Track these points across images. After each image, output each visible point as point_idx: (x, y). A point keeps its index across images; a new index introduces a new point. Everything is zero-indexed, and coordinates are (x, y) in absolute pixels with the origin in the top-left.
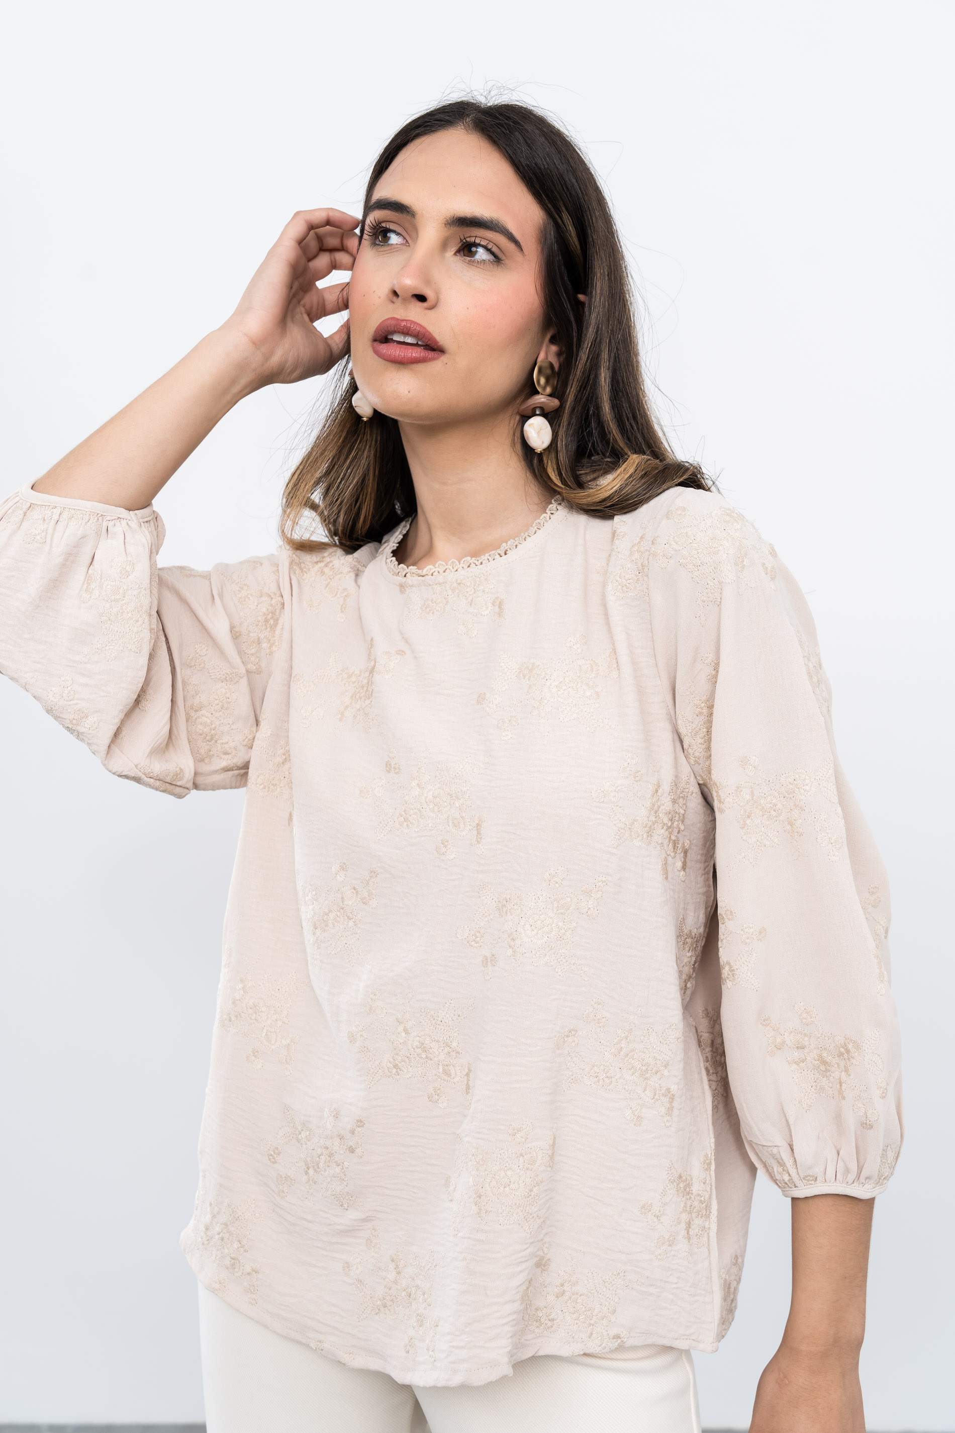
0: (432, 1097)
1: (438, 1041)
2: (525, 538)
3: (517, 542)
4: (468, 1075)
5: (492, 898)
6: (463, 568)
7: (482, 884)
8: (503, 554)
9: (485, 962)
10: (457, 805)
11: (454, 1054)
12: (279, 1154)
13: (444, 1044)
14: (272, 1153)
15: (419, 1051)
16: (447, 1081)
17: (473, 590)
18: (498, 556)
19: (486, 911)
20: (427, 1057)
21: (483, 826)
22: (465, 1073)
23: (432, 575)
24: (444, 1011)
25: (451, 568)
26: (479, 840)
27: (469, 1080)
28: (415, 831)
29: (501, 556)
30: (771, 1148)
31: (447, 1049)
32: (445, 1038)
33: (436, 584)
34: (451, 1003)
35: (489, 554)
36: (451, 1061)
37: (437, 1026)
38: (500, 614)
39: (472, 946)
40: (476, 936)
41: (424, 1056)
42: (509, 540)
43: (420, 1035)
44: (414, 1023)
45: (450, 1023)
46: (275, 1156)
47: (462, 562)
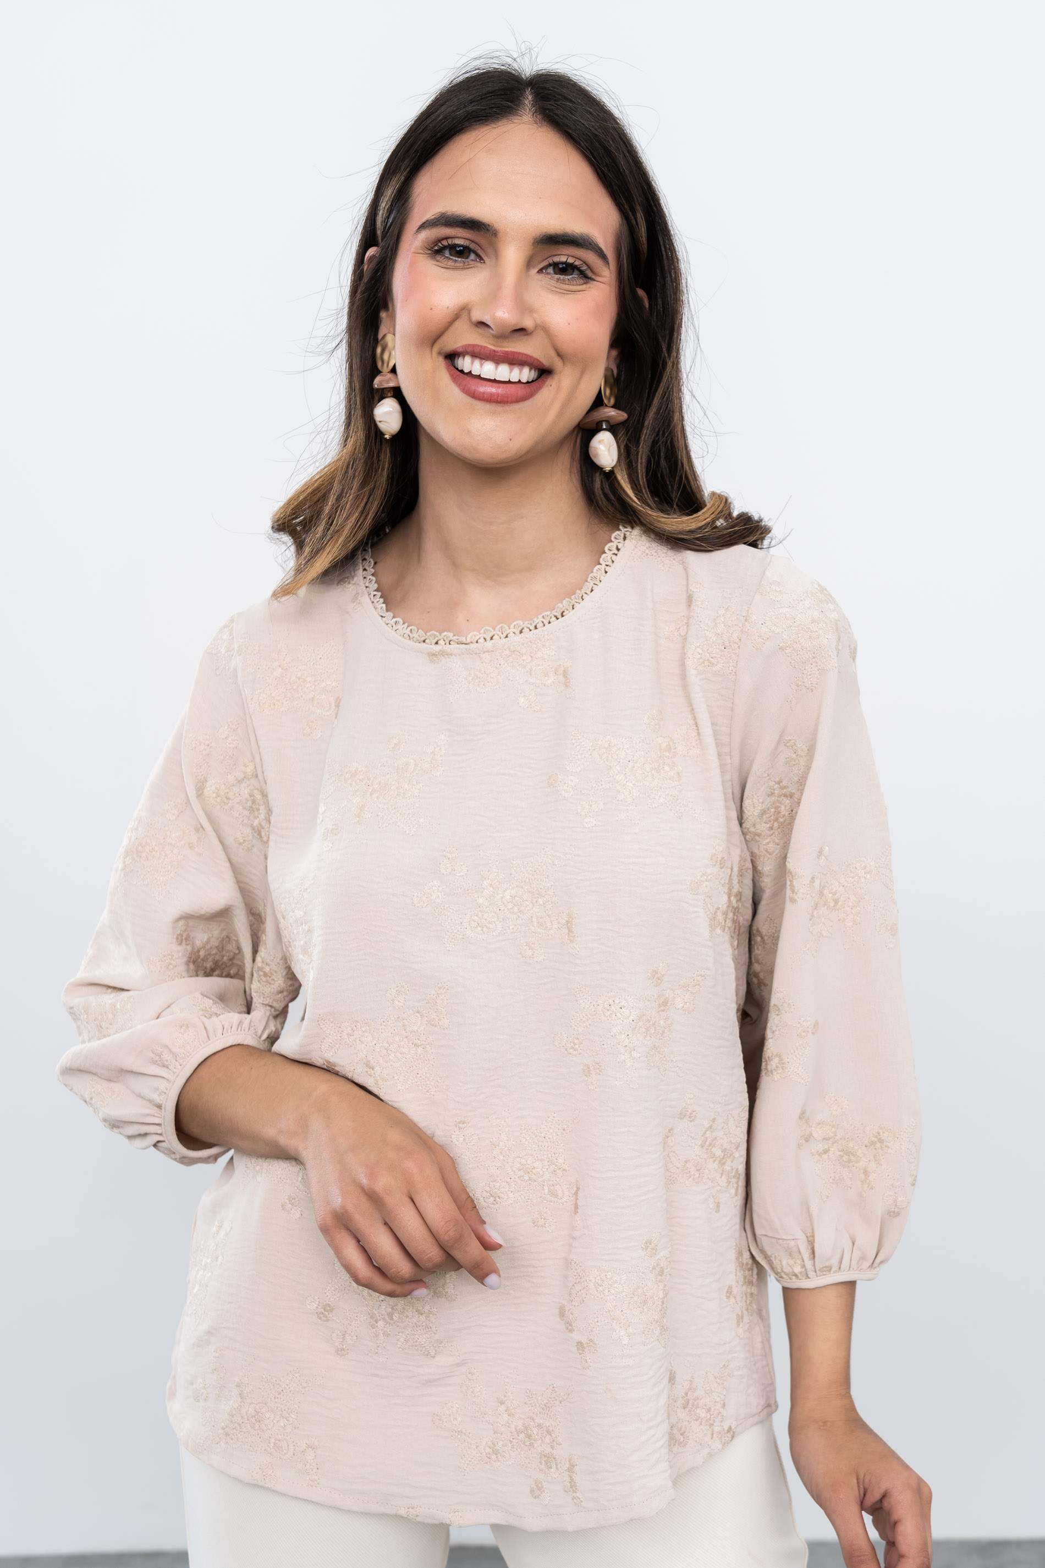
0: (538, 1222)
1: (542, 1160)
2: (582, 596)
3: (573, 601)
4: (576, 1193)
5: (590, 1002)
6: (514, 633)
7: (579, 987)
8: (559, 616)
9: (587, 1071)
10: (541, 903)
11: (559, 1172)
12: (332, 1310)
13: (548, 1162)
14: (323, 1310)
15: (521, 1173)
16: (554, 1202)
17: (530, 658)
18: (554, 619)
19: (584, 1015)
20: (530, 1179)
21: (574, 923)
22: (574, 1192)
23: (477, 642)
24: (547, 1126)
25: (500, 633)
26: (572, 939)
27: (578, 1199)
28: (493, 935)
29: (557, 619)
30: (788, 1242)
31: (553, 1167)
32: (550, 1155)
33: (484, 653)
34: (554, 1117)
35: (542, 615)
36: (558, 1180)
37: (540, 1143)
38: (567, 685)
39: (570, 1054)
40: (574, 1043)
41: (526, 1178)
42: (564, 599)
43: (521, 1156)
44: (513, 1143)
45: (554, 1138)
46: (327, 1313)
47: (512, 626)
